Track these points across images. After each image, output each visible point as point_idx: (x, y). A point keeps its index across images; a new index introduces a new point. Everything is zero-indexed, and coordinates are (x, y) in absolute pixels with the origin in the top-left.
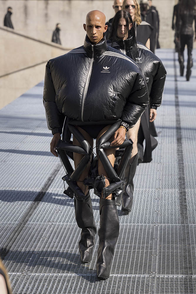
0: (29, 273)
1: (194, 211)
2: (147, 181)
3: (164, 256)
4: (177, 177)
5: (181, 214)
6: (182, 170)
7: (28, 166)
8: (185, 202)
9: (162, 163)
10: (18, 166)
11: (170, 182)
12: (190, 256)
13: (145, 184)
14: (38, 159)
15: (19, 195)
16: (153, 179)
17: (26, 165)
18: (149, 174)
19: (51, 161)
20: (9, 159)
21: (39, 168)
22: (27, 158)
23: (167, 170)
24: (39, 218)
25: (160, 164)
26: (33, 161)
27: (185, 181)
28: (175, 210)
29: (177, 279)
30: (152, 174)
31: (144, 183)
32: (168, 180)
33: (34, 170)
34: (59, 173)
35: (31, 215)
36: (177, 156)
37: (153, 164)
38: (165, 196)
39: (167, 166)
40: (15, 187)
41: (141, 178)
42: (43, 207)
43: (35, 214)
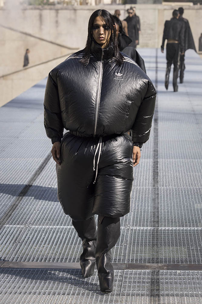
0: (30, 226)
1: (163, 176)
3: (138, 212)
4: (152, 150)
5: (154, 179)
6: (156, 144)
7: (35, 141)
8: (158, 170)
10: (28, 141)
11: (146, 153)
12: (158, 212)
15: (27, 165)
17: (34, 140)
20: (21, 136)
22: (36, 135)
27: (159, 153)
28: (149, 175)
29: (146, 230)
32: (145, 152)
33: (40, 144)
35: (35, 179)
36: (153, 133)
38: (142, 165)
40: (24, 157)
42: (45, 174)
43: (38, 179)
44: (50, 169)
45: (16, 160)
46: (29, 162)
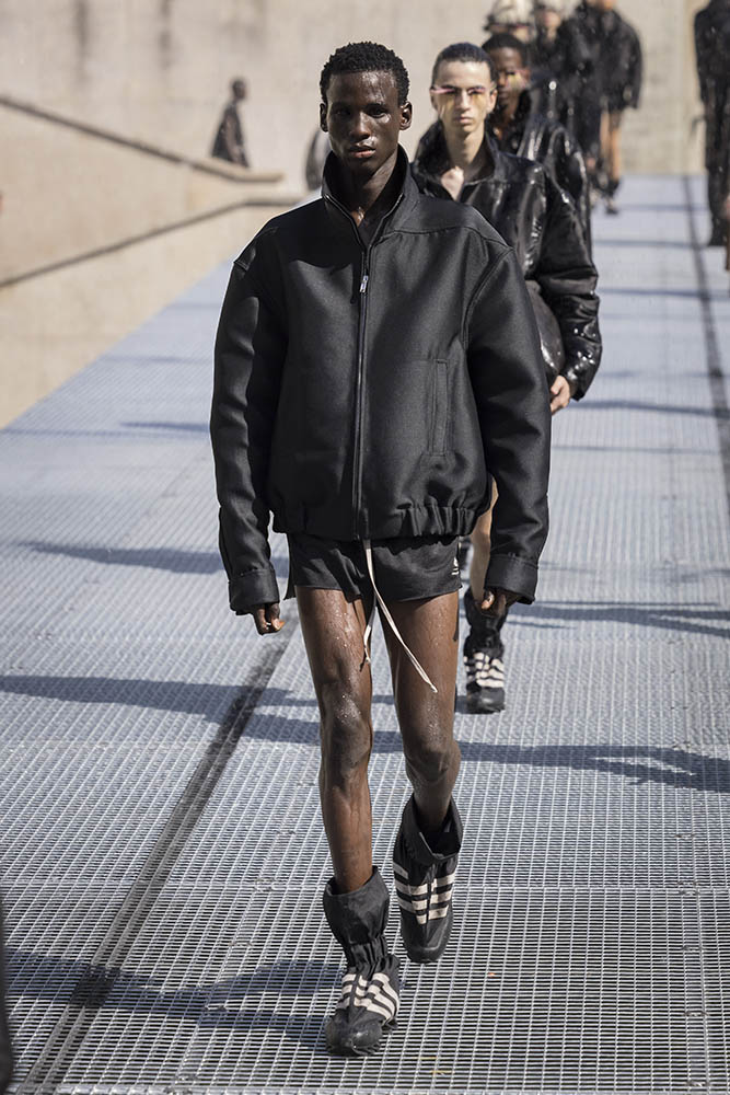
0: (195, 1090)
2: (634, 714)
7: (144, 655)
9: (685, 641)
10: (104, 656)
13: (624, 726)
14: (180, 625)
15: (121, 774)
16: (654, 704)
17: (135, 652)
18: (637, 684)
19: (235, 634)
20: (65, 627)
21: (190, 662)
22: (139, 623)
23: (709, 671)
24: (212, 865)
25: (678, 643)
26: (162, 634)
30: (649, 686)
31: (621, 720)
32: (718, 711)
33: (172, 671)
34: (271, 680)
35: (177, 852)
37: (650, 643)
39: (708, 653)
41: (608, 704)
42: (223, 821)
43: (192, 849)
44: (246, 796)
45: (61, 751)
46: (130, 765)
